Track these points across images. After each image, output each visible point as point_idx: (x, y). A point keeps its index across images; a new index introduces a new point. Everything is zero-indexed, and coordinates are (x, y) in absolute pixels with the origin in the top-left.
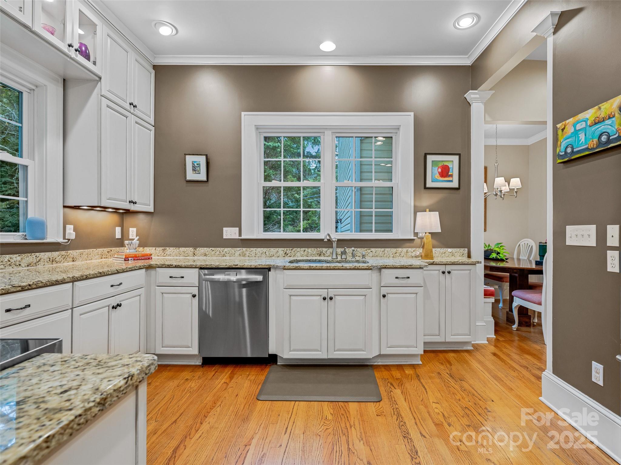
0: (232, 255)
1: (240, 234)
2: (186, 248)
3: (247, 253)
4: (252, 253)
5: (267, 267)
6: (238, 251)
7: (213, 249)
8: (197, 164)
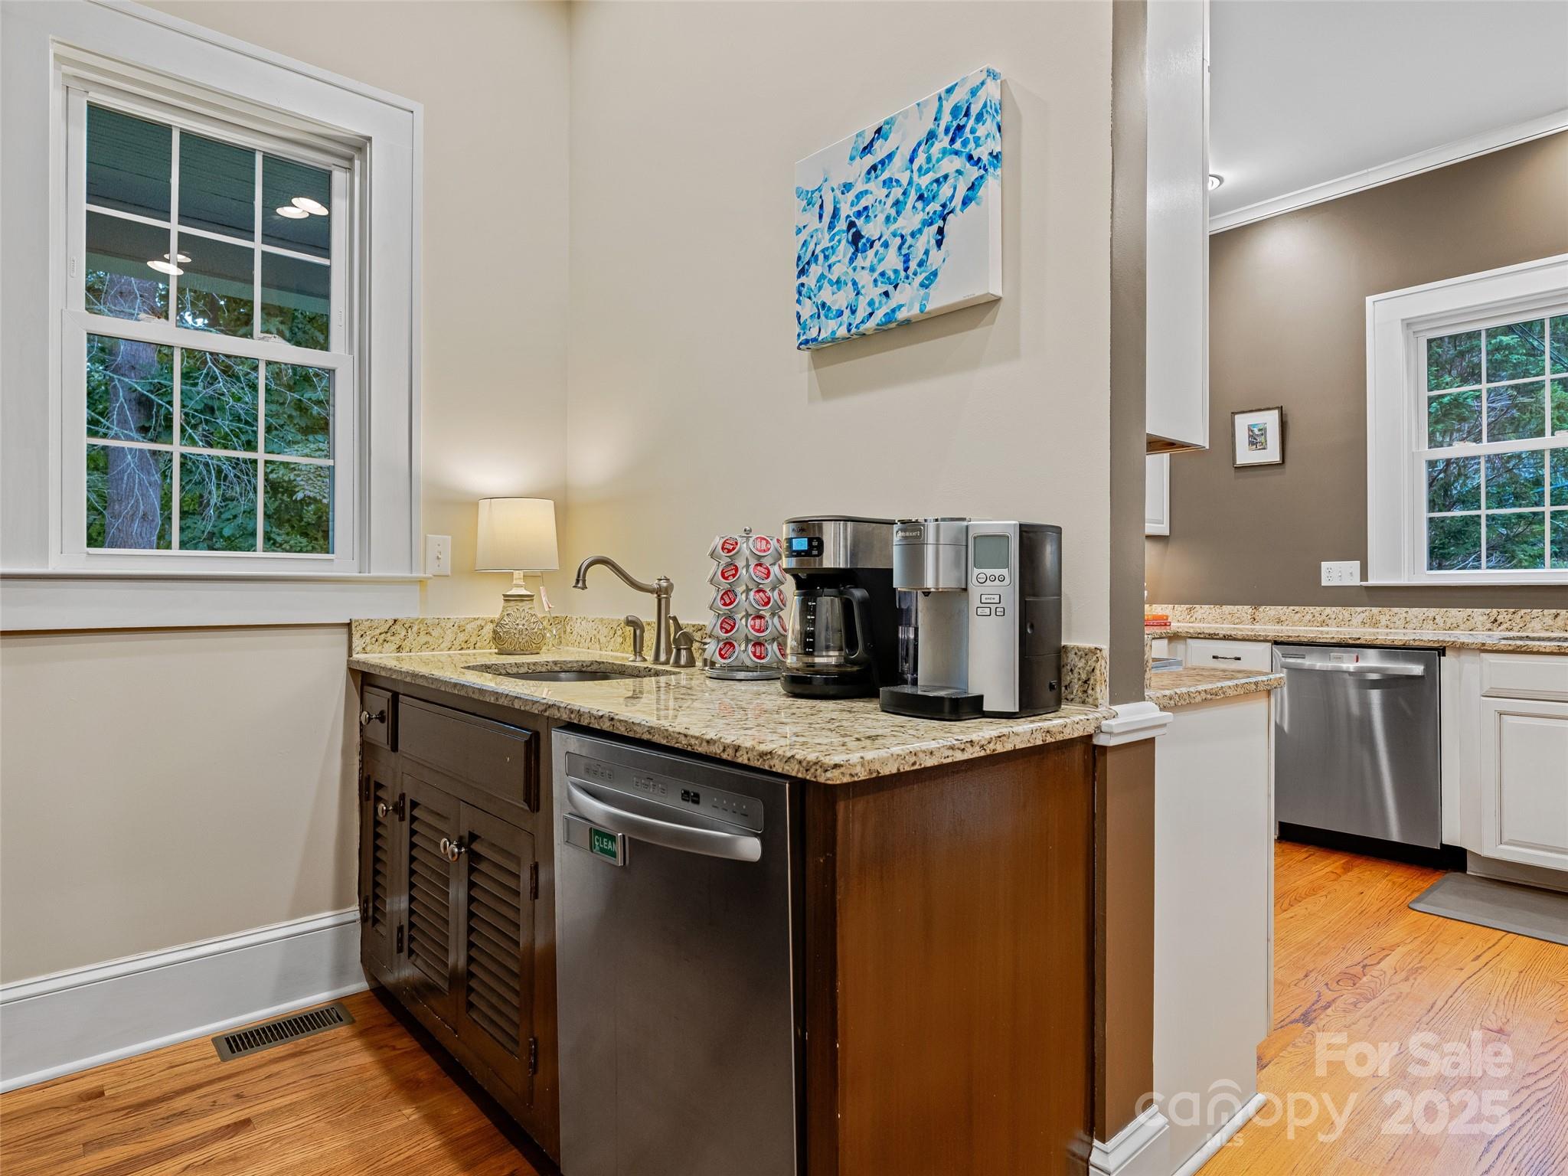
0: (1344, 623)
1: (1364, 576)
2: (1237, 607)
3: (1384, 620)
4: (1395, 619)
5: (1436, 645)
6: (1360, 613)
7: (1297, 608)
8: (1260, 430)
